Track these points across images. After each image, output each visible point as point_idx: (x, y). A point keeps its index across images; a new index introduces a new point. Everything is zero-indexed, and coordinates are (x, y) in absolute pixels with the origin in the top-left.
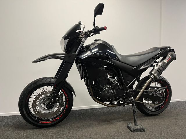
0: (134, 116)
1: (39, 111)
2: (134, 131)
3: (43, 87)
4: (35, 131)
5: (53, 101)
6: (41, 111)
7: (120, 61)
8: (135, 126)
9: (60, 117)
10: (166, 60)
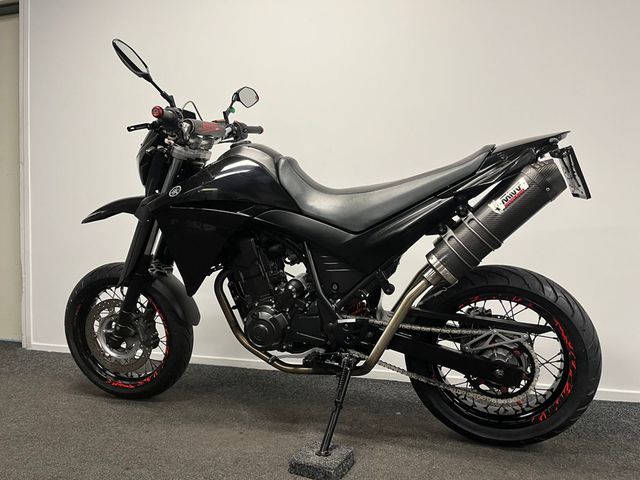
2: (294, 468)
7: (301, 212)
8: (319, 454)
9: (152, 378)
10: (499, 201)
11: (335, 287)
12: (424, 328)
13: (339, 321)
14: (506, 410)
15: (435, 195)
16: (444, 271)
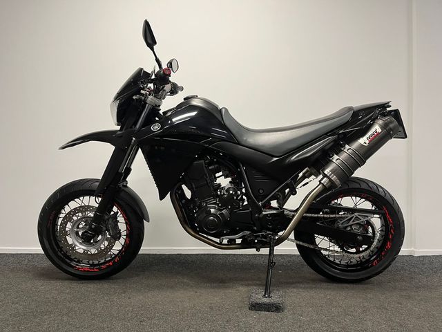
0: (268, 273)
1: (72, 245)
2: (254, 306)
3: (81, 198)
4: (66, 283)
5: (93, 226)
6: (75, 246)
7: (239, 144)
8: (264, 296)
9: (114, 262)
10: (365, 138)
11: (261, 191)
12: (313, 215)
13: (264, 213)
14: (351, 262)
15: (327, 134)
16: (334, 178)
